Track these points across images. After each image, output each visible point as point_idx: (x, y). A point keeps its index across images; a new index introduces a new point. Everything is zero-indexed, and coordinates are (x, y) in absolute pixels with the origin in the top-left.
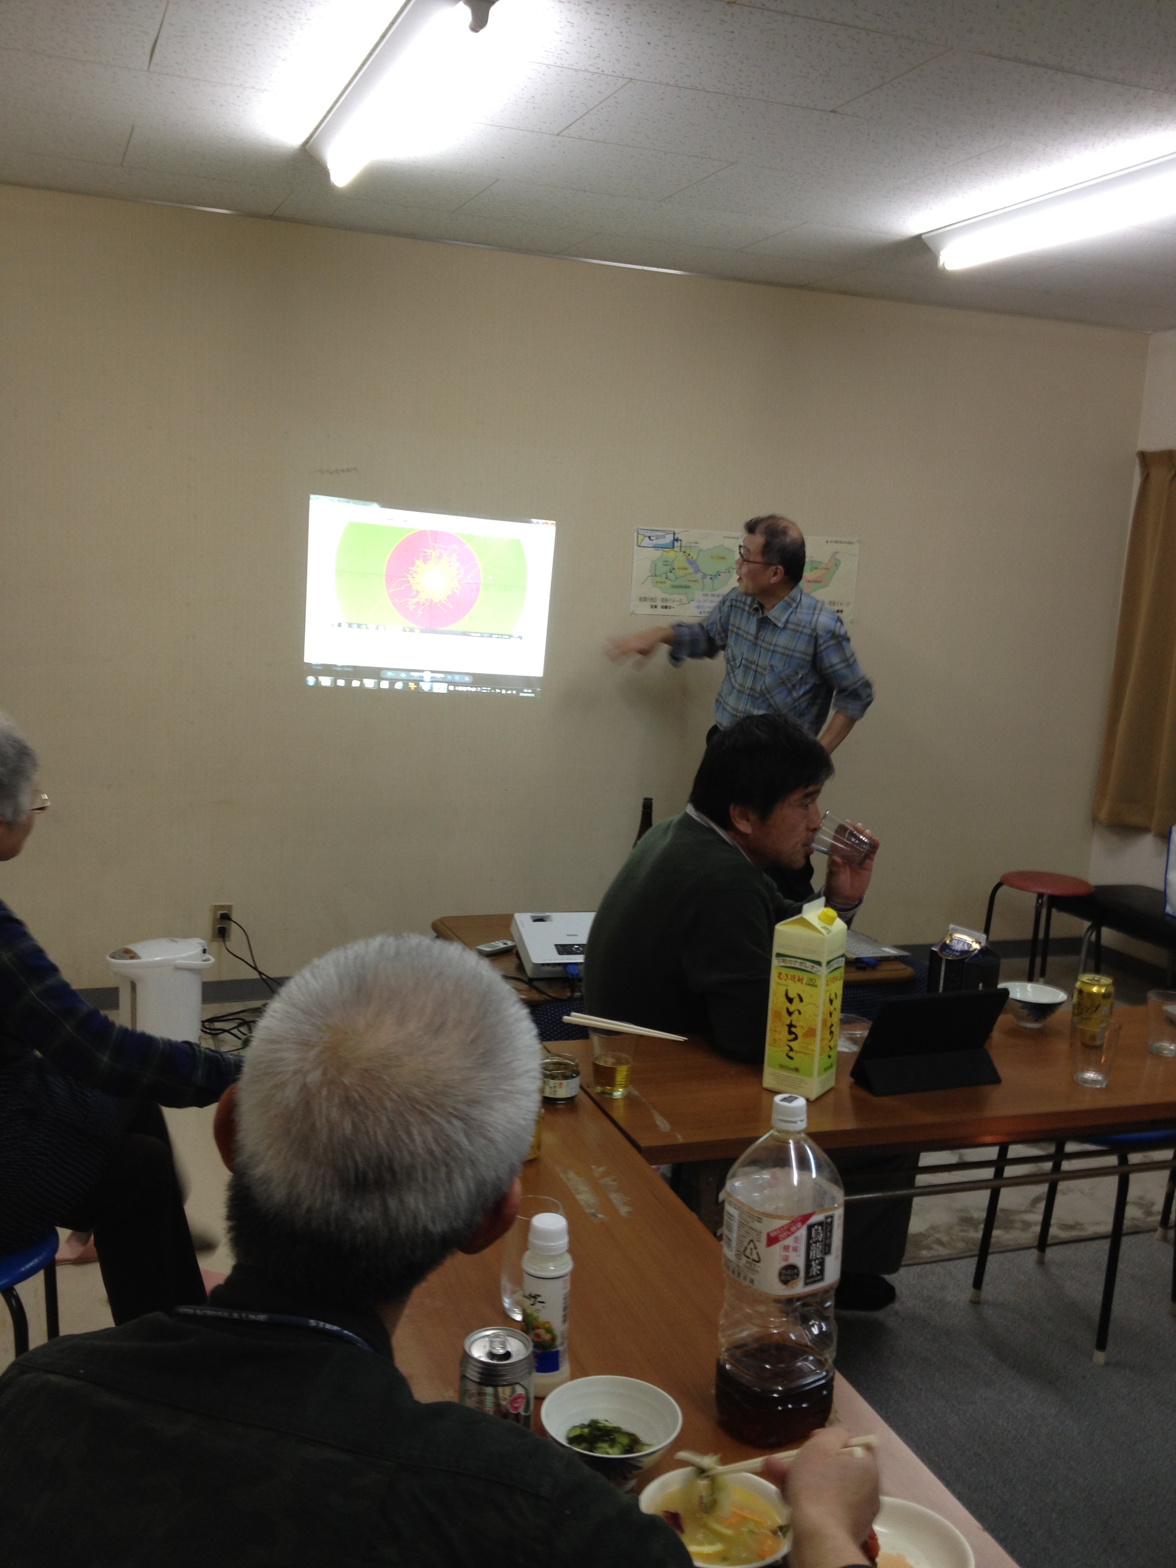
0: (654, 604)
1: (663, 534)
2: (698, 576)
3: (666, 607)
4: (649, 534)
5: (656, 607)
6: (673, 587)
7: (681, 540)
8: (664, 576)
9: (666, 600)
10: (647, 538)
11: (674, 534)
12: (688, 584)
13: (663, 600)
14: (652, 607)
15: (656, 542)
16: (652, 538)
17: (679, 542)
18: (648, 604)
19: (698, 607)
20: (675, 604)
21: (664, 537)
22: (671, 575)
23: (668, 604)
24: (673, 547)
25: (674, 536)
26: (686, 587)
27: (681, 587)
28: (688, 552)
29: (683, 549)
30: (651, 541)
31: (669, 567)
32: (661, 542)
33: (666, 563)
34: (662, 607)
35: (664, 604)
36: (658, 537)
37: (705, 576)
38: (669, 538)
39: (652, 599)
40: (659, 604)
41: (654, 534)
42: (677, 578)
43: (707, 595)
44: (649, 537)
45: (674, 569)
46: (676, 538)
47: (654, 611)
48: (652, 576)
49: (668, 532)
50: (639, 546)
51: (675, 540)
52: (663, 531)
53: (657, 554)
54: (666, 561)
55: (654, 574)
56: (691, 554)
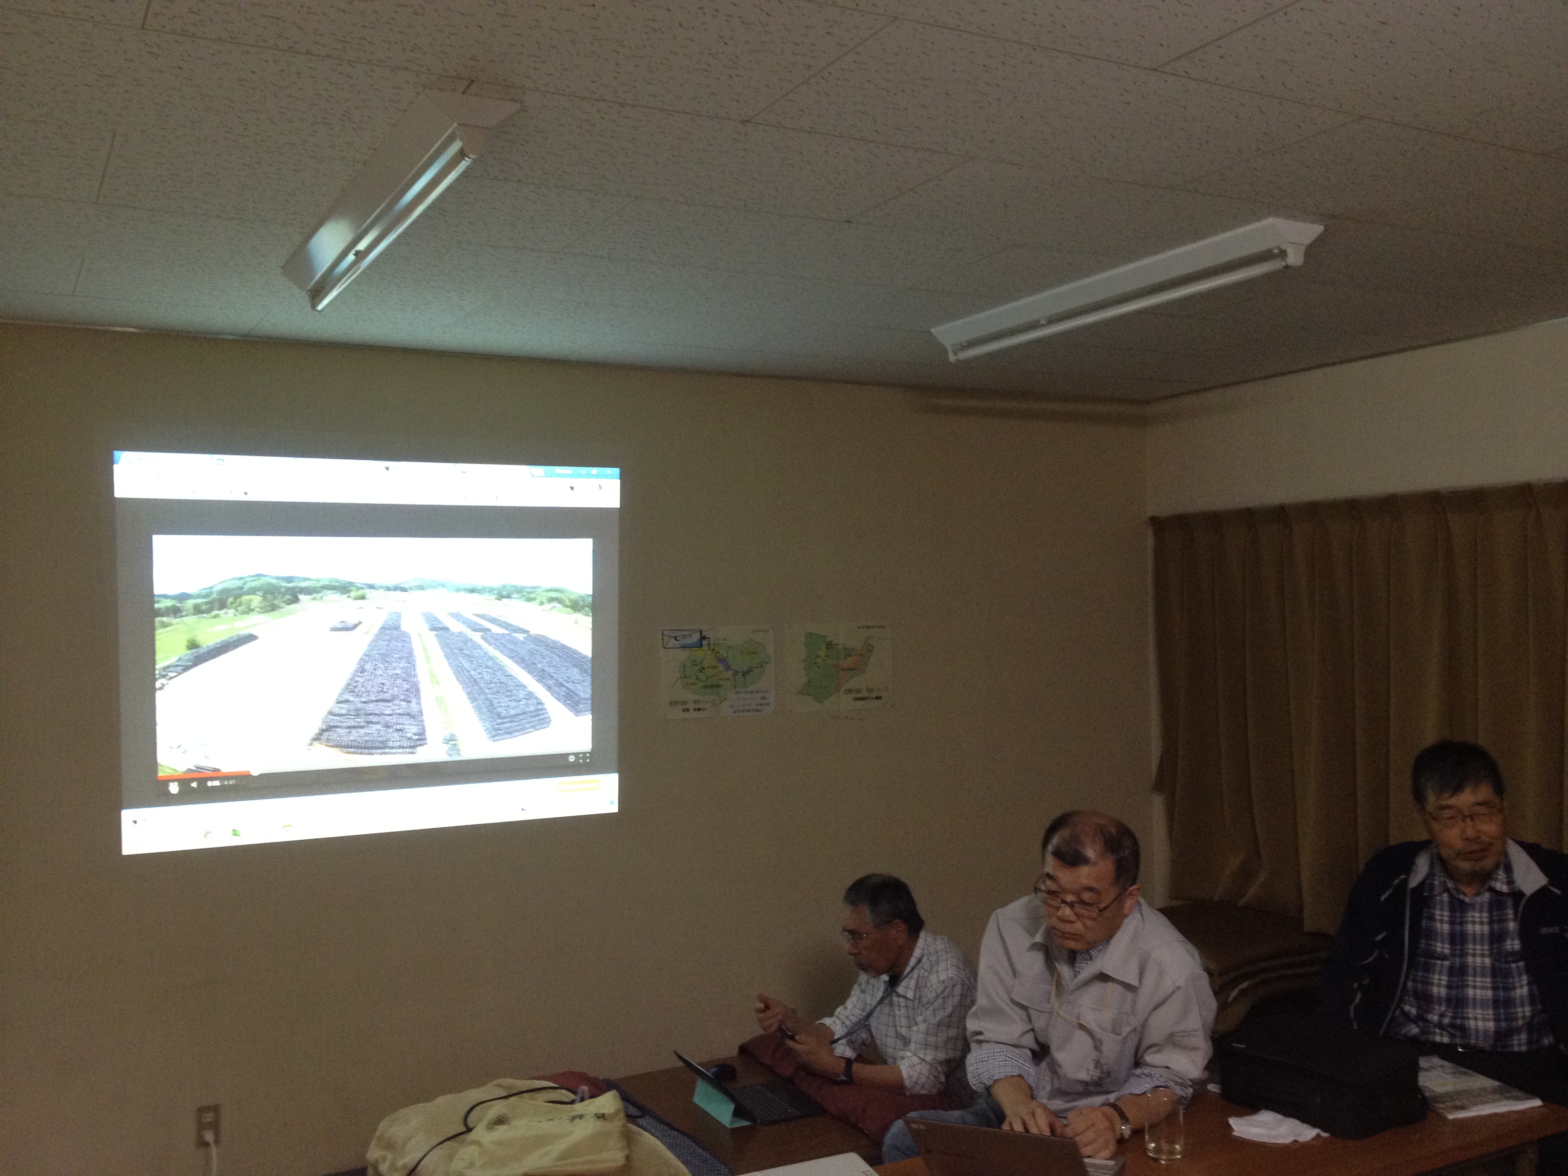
0: (684, 707)
1: (690, 633)
2: (730, 674)
3: (699, 710)
4: (674, 634)
5: (688, 710)
6: (705, 687)
7: (708, 638)
8: (694, 677)
9: (698, 702)
10: (673, 639)
11: (701, 632)
12: (721, 683)
13: (695, 702)
14: (684, 710)
15: (683, 642)
16: (678, 639)
17: (707, 640)
18: (678, 708)
19: (731, 706)
20: (706, 706)
21: (691, 636)
22: (701, 675)
23: (700, 706)
24: (701, 646)
25: (701, 635)
26: (718, 686)
27: (712, 686)
28: (717, 649)
29: (712, 647)
30: (678, 642)
31: (697, 668)
32: (688, 641)
33: (694, 663)
34: (695, 710)
35: (697, 706)
36: (684, 637)
37: (736, 672)
38: (696, 637)
39: (683, 703)
40: (691, 706)
41: (680, 633)
42: (707, 678)
43: (740, 693)
44: (675, 638)
45: (704, 668)
46: (703, 635)
47: (687, 715)
48: (682, 678)
49: (694, 631)
50: (664, 648)
51: (703, 638)
52: (690, 630)
53: (684, 655)
54: (694, 661)
55: (683, 676)
56: (721, 651)
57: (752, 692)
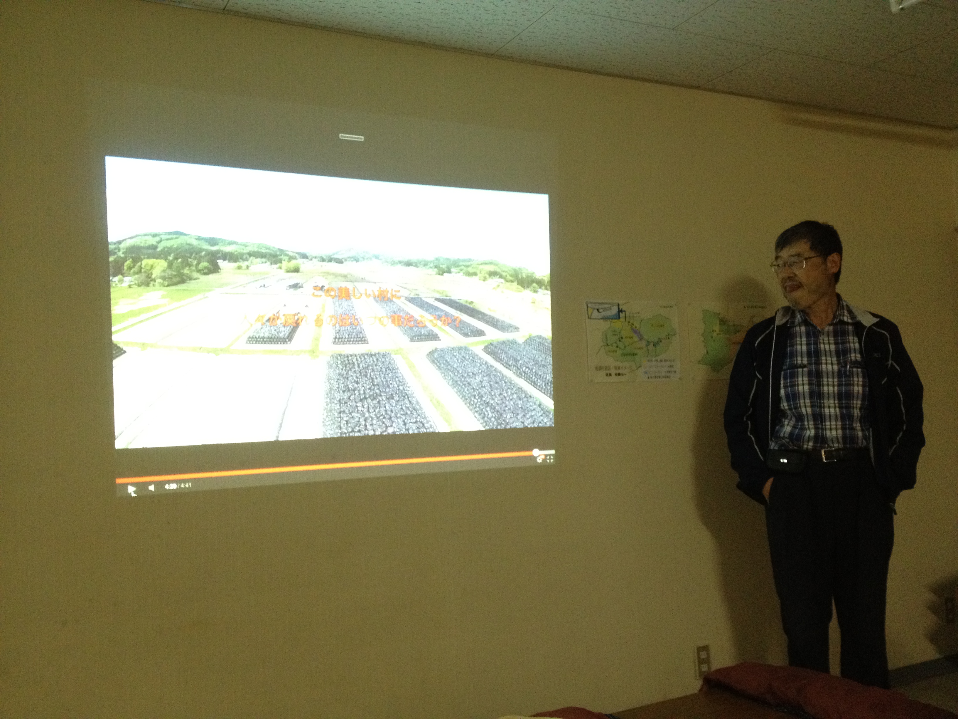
0: (608, 372)
1: (609, 306)
2: (643, 344)
3: (619, 374)
4: (597, 307)
5: (610, 375)
6: (624, 355)
7: (625, 311)
8: (615, 345)
9: (619, 368)
10: (596, 311)
11: (619, 305)
12: (636, 351)
13: (616, 368)
14: (607, 375)
15: (604, 314)
16: (600, 311)
17: (624, 313)
18: (603, 373)
19: (646, 373)
20: (625, 371)
21: (611, 309)
22: (621, 345)
23: (621, 371)
24: (619, 318)
25: (619, 308)
26: (634, 354)
27: (629, 354)
28: (631, 321)
29: (627, 320)
30: (599, 314)
31: (617, 337)
32: (608, 313)
33: (615, 333)
34: (616, 374)
35: (617, 372)
36: (605, 310)
37: (648, 343)
38: (615, 310)
39: (607, 368)
40: (613, 372)
41: (601, 306)
42: (625, 347)
43: (652, 361)
44: (598, 310)
45: (622, 338)
47: (609, 379)
48: (604, 346)
49: (612, 304)
50: (590, 318)
51: (620, 311)
52: (610, 304)
53: (605, 325)
54: (615, 331)
55: (606, 344)
56: (635, 324)
57: (661, 361)
